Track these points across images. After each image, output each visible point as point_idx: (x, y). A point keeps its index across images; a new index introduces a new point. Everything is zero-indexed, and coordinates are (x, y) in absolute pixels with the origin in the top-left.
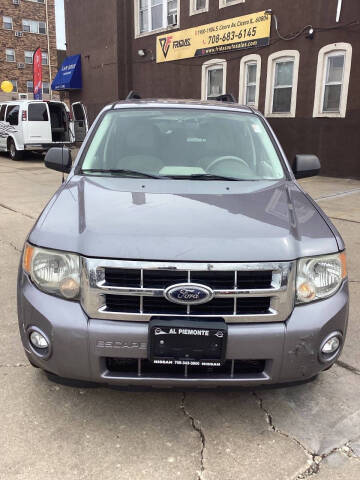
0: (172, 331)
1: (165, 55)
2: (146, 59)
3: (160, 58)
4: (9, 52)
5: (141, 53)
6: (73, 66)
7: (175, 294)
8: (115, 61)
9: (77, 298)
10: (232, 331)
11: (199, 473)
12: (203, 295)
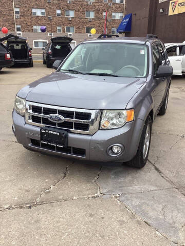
0: (47, 131)
1: (173, 11)
2: (163, 14)
3: (170, 13)
4: (104, 14)
5: (161, 11)
6: (128, 20)
7: (51, 118)
8: (147, 16)
9: (24, 116)
10: (70, 135)
11: (52, 186)
12: (60, 119)
